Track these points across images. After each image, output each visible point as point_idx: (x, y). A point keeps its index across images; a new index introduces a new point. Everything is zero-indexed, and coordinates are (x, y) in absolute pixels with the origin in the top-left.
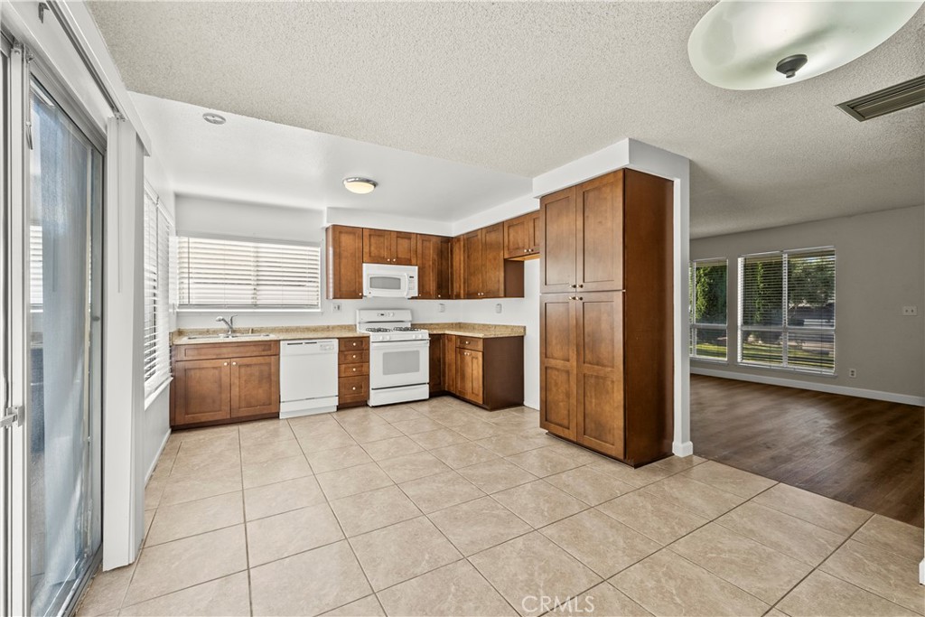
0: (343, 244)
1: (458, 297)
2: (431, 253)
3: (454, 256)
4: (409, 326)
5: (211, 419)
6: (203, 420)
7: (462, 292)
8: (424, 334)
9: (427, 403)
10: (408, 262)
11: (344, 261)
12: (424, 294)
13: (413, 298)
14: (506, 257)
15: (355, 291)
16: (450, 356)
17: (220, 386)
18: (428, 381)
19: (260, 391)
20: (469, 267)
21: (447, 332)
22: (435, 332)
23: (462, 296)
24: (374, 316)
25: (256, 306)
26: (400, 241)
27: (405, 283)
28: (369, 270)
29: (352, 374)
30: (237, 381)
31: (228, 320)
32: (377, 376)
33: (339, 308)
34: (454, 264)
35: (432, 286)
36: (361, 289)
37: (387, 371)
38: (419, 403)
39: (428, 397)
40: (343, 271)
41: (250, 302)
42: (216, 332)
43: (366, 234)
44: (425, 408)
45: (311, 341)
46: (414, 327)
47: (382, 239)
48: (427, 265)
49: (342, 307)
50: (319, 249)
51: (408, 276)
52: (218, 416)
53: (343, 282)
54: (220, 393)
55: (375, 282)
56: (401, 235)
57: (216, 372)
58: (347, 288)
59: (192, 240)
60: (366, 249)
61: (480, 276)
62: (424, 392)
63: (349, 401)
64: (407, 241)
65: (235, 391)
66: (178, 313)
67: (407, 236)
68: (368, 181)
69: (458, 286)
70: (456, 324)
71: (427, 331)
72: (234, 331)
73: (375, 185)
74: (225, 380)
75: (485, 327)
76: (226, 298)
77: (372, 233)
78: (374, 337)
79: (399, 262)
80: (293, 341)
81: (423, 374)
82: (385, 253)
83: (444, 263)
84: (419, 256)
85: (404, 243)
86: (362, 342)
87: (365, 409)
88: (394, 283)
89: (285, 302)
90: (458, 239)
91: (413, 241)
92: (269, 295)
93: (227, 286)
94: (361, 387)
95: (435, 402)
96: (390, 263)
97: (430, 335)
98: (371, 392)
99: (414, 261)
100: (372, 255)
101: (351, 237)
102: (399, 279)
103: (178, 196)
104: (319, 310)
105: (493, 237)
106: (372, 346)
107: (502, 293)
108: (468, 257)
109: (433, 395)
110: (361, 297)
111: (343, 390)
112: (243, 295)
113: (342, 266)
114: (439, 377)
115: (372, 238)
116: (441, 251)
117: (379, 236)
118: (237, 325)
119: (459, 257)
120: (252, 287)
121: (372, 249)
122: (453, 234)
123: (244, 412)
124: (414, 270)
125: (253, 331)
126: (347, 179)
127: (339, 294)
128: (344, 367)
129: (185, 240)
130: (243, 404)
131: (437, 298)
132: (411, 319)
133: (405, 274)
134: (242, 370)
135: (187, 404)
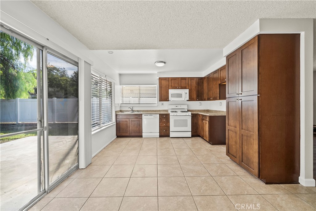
0: (162, 83)
2: (194, 83)
3: (204, 84)
4: (187, 111)
5: (125, 135)
6: (123, 135)
7: (206, 98)
8: (190, 113)
9: (191, 138)
10: (185, 88)
11: (163, 89)
12: (191, 99)
13: (187, 101)
14: (220, 83)
15: (166, 99)
16: (200, 122)
17: (127, 126)
18: (191, 131)
19: (137, 129)
20: (208, 88)
21: (199, 113)
22: (194, 113)
23: (206, 99)
24: (174, 107)
25: (139, 104)
26: (182, 81)
27: (183, 95)
28: (171, 91)
29: (164, 126)
30: (131, 125)
31: (131, 108)
32: (172, 128)
33: (163, 104)
34: (204, 87)
35: (195, 96)
36: (168, 98)
37: (175, 126)
38: (187, 138)
39: (191, 136)
40: (162, 92)
41: (138, 103)
42: (129, 111)
43: (170, 79)
44: (190, 140)
45: (151, 115)
46: (188, 111)
48: (192, 89)
49: (164, 104)
50: (156, 86)
51: (185, 93)
52: (127, 134)
53: (162, 96)
54: (127, 128)
55: (173, 95)
56: (182, 79)
57: (126, 122)
58: (164, 97)
59: (123, 86)
60: (170, 85)
61: (211, 92)
62: (189, 135)
63: (163, 134)
64: (184, 80)
65: (131, 128)
66: (120, 106)
67: (184, 79)
68: (162, 62)
69: (205, 96)
70: (206, 110)
71: (191, 113)
72: (133, 111)
73: (165, 63)
74: (128, 125)
75: (216, 111)
76: (131, 102)
77: (172, 79)
78: (171, 114)
79: (182, 88)
80: (146, 115)
81: (189, 128)
82: (176, 85)
83: (200, 87)
84: (190, 85)
85: (184, 81)
86: (167, 116)
87: (168, 138)
88: (180, 96)
89: (147, 103)
90: (205, 78)
91: (187, 81)
92: (143, 100)
94: (167, 131)
95: (194, 139)
96: (179, 88)
97: (192, 114)
98: (170, 132)
99: (187, 87)
100: (172, 86)
101: (165, 81)
103: (120, 75)
104: (157, 105)
105: (216, 75)
106: (170, 117)
107: (218, 98)
108: (208, 84)
109: (193, 136)
110: (169, 101)
111: (161, 131)
112: (136, 100)
113: (162, 90)
114: (196, 130)
115: (172, 81)
116: (198, 83)
117: (175, 80)
118: (134, 109)
119: (205, 85)
120: (138, 98)
121: (172, 84)
122: (203, 76)
123: (133, 134)
124: (187, 91)
125: (138, 111)
126: (156, 62)
127: (161, 99)
128: (161, 123)
129: (122, 86)
130: (133, 132)
131: (197, 100)
132: (187, 108)
133: (184, 92)
134: (133, 122)
135: (120, 130)
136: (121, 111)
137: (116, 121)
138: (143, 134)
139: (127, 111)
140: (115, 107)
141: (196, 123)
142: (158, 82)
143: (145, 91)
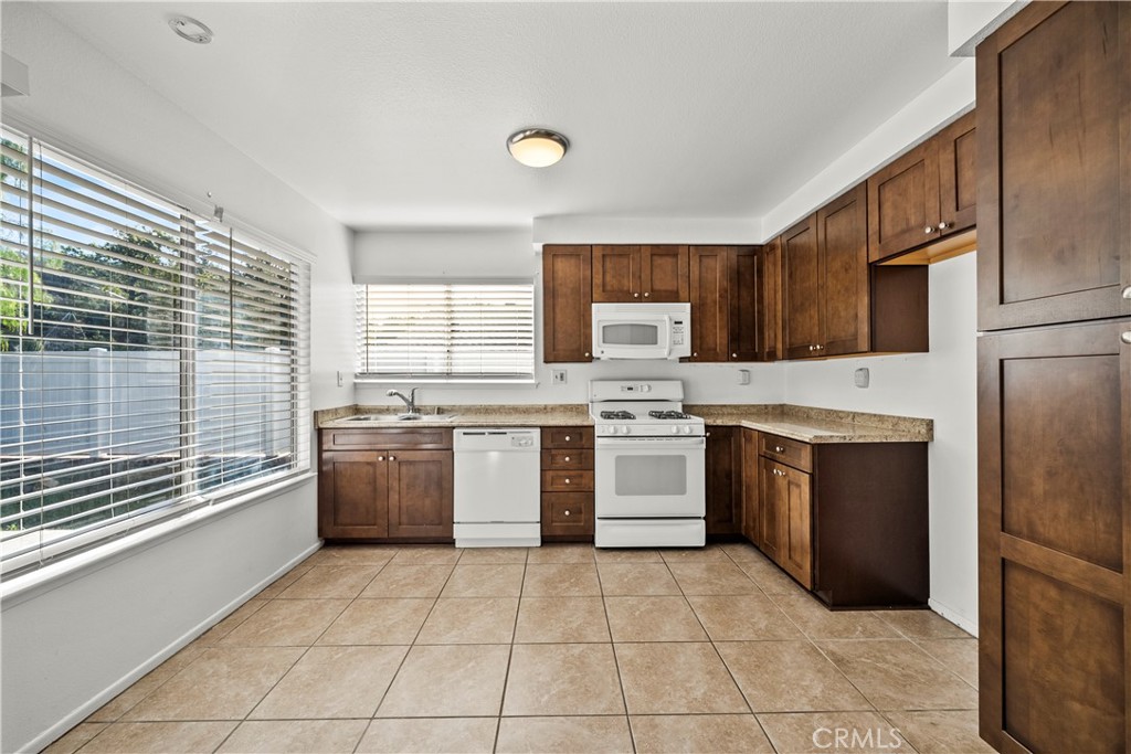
0: (560, 274)
1: (772, 357)
2: (717, 271)
3: (766, 280)
4: (680, 411)
5: (364, 536)
6: (355, 535)
7: (780, 346)
8: (697, 425)
9: (698, 554)
10: (672, 297)
11: (561, 301)
12: (702, 351)
13: (682, 360)
14: (875, 257)
15: (579, 350)
16: (750, 470)
17: (375, 490)
18: (703, 514)
19: (428, 502)
20: (792, 296)
21: (745, 423)
22: (719, 422)
23: (779, 354)
24: (615, 390)
25: (448, 375)
26: (658, 261)
27: (665, 334)
28: (603, 314)
29: (561, 488)
30: (396, 484)
31: (407, 395)
32: (606, 499)
33: (562, 377)
34: (766, 294)
35: (720, 337)
36: (588, 346)
37: (622, 490)
38: (684, 554)
39: (703, 544)
40: (559, 319)
41: (445, 369)
42: (396, 411)
43: (597, 253)
44: (698, 562)
45: (498, 430)
46: (689, 410)
47: (625, 261)
48: (709, 301)
49: (569, 376)
50: (531, 288)
51: (672, 321)
52: (373, 532)
53: (560, 336)
54: (375, 499)
55: (613, 333)
57: (370, 469)
58: (567, 344)
59: (371, 288)
60: (598, 280)
61: (814, 312)
63: (559, 532)
64: (670, 260)
65: (394, 497)
66: (355, 384)
67: (669, 251)
68: (548, 135)
69: (774, 336)
70: (775, 407)
71: (701, 420)
72: (417, 410)
73: (565, 143)
74: (381, 482)
75: (831, 417)
76: (408, 364)
77: (608, 251)
78: (602, 428)
79: (657, 297)
80: (473, 430)
81: (694, 498)
82: (629, 284)
83: (744, 293)
84: (695, 284)
85: (666, 263)
86: (581, 434)
87: (587, 550)
88: (647, 335)
89: (484, 369)
90: (770, 247)
91: (682, 260)
92: (465, 361)
93: (411, 348)
94: (581, 513)
95: (717, 555)
96: (640, 300)
97: (707, 427)
98: (597, 521)
99: (683, 293)
100: (609, 288)
101: (573, 261)
102: (656, 327)
103: (355, 233)
104: (532, 381)
105: (839, 227)
106: (598, 442)
107: (864, 344)
108: (790, 276)
109: (713, 539)
110: (590, 359)
111: (548, 514)
112: (434, 359)
113: (558, 310)
114: (729, 507)
115: (608, 260)
116: (738, 272)
117: (620, 255)
118: (424, 400)
119: (774, 280)
120: (446, 349)
121: (608, 278)
122: (761, 239)
123: (405, 531)
124: (683, 311)
125: (440, 411)
126: (511, 138)
127: (551, 355)
128: (550, 474)
129: (364, 288)
130: (404, 519)
131: (730, 359)
132: (681, 396)
133: (666, 318)
134: (404, 469)
135: (336, 511)
136: (356, 410)
137: (320, 462)
138: (459, 533)
139: (387, 411)
140: (314, 391)
141: (729, 475)
142: (537, 269)
143: (479, 315)
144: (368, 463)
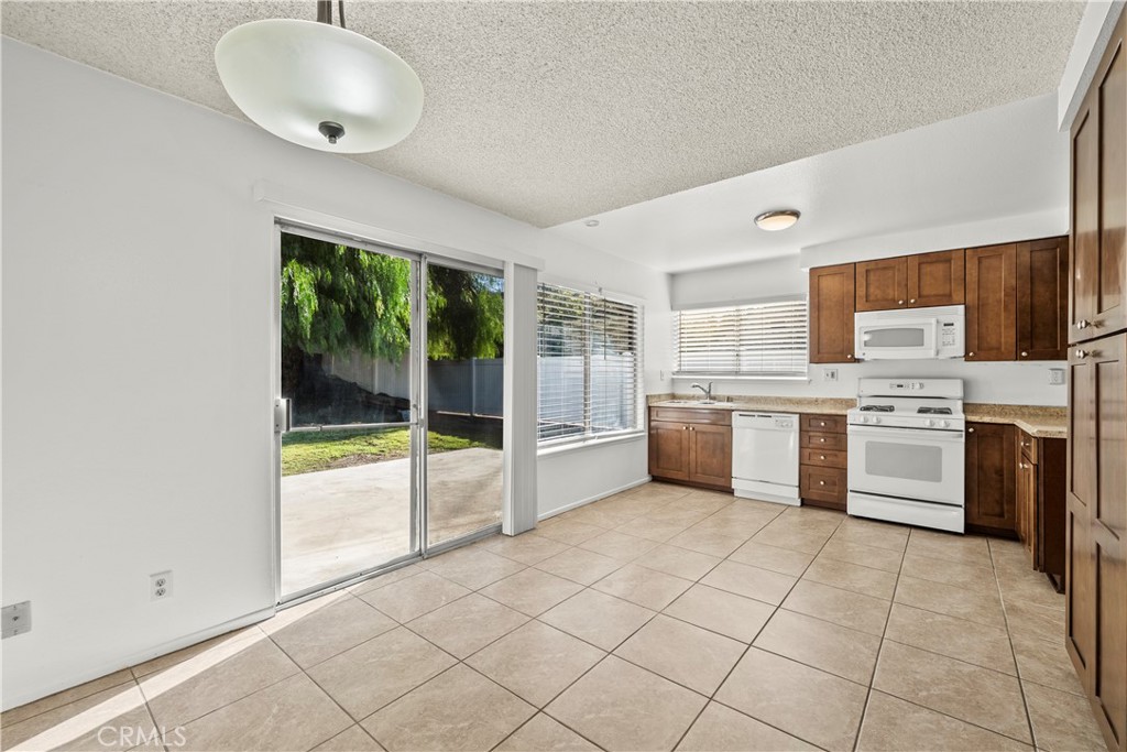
0: (825, 290)
2: (1003, 276)
5: (675, 477)
6: (670, 476)
8: (958, 420)
9: (959, 539)
10: (946, 300)
11: (825, 313)
12: (978, 348)
13: (956, 359)
15: (842, 352)
17: (681, 449)
18: (962, 503)
19: (715, 461)
21: (1016, 422)
22: (987, 419)
24: (884, 387)
25: (737, 373)
26: (927, 269)
28: (865, 321)
29: (819, 463)
30: (694, 446)
32: (857, 476)
33: (833, 375)
35: (1005, 337)
36: (851, 350)
37: (870, 470)
38: (936, 535)
39: (962, 531)
40: (824, 326)
41: (732, 368)
42: (699, 398)
43: (861, 270)
44: (961, 543)
45: (766, 414)
47: (890, 273)
48: (991, 301)
49: (840, 374)
51: (944, 327)
52: (680, 476)
53: (824, 341)
54: (681, 454)
55: (879, 338)
56: (926, 259)
57: (679, 434)
58: (832, 347)
60: (861, 291)
62: (955, 520)
63: (815, 497)
64: (941, 266)
65: (693, 455)
66: (673, 379)
67: (944, 257)
68: (783, 213)
71: (962, 417)
72: (714, 398)
73: (796, 214)
74: (685, 443)
76: (708, 365)
77: (872, 266)
78: (854, 416)
79: (924, 302)
80: (746, 413)
81: (950, 487)
82: (893, 293)
83: (1041, 289)
84: (972, 286)
85: (936, 269)
86: (834, 421)
87: (841, 516)
88: (915, 337)
89: (765, 368)
91: (956, 265)
92: (752, 360)
94: (835, 484)
95: (978, 543)
96: (906, 305)
97: (968, 424)
98: (849, 494)
99: (958, 295)
100: (872, 298)
101: (837, 279)
102: (921, 330)
103: (673, 276)
104: (805, 378)
106: (849, 427)
109: (972, 529)
110: (854, 360)
111: (805, 481)
112: (726, 361)
113: (822, 321)
115: (872, 274)
117: (885, 268)
118: (716, 391)
120: (735, 353)
121: (872, 290)
123: (700, 478)
124: (957, 314)
125: (729, 399)
126: (757, 218)
127: (818, 357)
128: (806, 452)
129: (678, 313)
130: (699, 470)
131: (1018, 358)
132: (960, 393)
133: (933, 321)
134: (699, 437)
135: (658, 459)
136: (673, 397)
137: (650, 428)
138: (735, 484)
139: (693, 398)
140: (646, 383)
141: (1000, 472)
142: (804, 287)
143: (760, 327)
144: (678, 431)
